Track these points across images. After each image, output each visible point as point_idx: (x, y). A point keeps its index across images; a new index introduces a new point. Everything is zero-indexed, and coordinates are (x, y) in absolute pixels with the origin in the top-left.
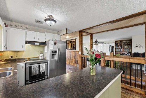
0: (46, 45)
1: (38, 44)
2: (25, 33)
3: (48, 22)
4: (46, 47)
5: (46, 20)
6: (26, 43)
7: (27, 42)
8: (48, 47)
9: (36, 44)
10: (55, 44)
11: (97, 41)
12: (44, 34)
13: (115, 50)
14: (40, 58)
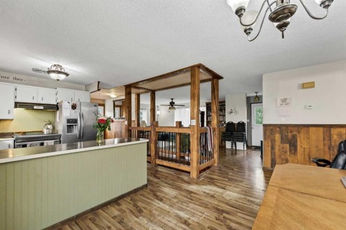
0: (58, 109)
1: (42, 108)
2: (14, 89)
3: (53, 76)
4: (58, 112)
5: (49, 72)
6: (16, 107)
7: (17, 105)
8: (61, 113)
9: (35, 107)
10: (74, 107)
11: (174, 103)
12: (54, 91)
13: (207, 119)
14: (45, 132)
